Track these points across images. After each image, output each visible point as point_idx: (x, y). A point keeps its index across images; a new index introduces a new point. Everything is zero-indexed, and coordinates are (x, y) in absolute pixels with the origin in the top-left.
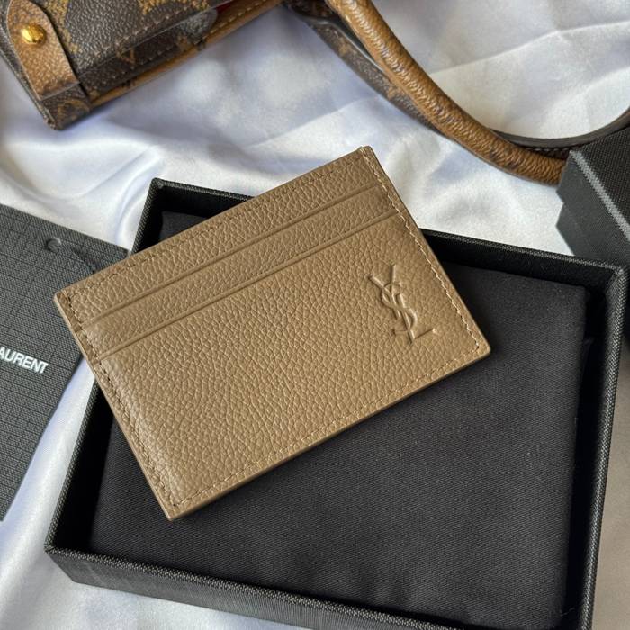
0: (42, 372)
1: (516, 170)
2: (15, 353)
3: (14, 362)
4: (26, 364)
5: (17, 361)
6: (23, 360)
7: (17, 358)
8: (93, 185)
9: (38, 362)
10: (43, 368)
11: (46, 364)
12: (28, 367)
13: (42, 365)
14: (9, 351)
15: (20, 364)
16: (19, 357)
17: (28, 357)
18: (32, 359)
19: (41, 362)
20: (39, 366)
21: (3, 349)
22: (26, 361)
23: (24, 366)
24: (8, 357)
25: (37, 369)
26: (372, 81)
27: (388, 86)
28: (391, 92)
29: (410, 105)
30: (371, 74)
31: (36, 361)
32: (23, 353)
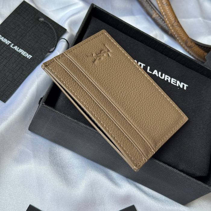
0: (29, 58)
1: (191, 49)
2: (20, 49)
3: (20, 52)
4: (24, 54)
5: (21, 52)
6: (23, 53)
8: (54, 9)
11: (31, 56)
12: (25, 55)
13: (30, 56)
14: (19, 48)
15: (22, 54)
16: (22, 51)
17: (25, 52)
18: (26, 53)
19: (30, 55)
20: (29, 56)
21: (16, 47)
22: (24, 53)
23: (23, 54)
24: (18, 50)
25: (28, 57)
26: (148, 11)
27: (154, 14)
28: (154, 16)
29: (160, 21)
30: (149, 8)
31: (28, 54)
32: (23, 50)
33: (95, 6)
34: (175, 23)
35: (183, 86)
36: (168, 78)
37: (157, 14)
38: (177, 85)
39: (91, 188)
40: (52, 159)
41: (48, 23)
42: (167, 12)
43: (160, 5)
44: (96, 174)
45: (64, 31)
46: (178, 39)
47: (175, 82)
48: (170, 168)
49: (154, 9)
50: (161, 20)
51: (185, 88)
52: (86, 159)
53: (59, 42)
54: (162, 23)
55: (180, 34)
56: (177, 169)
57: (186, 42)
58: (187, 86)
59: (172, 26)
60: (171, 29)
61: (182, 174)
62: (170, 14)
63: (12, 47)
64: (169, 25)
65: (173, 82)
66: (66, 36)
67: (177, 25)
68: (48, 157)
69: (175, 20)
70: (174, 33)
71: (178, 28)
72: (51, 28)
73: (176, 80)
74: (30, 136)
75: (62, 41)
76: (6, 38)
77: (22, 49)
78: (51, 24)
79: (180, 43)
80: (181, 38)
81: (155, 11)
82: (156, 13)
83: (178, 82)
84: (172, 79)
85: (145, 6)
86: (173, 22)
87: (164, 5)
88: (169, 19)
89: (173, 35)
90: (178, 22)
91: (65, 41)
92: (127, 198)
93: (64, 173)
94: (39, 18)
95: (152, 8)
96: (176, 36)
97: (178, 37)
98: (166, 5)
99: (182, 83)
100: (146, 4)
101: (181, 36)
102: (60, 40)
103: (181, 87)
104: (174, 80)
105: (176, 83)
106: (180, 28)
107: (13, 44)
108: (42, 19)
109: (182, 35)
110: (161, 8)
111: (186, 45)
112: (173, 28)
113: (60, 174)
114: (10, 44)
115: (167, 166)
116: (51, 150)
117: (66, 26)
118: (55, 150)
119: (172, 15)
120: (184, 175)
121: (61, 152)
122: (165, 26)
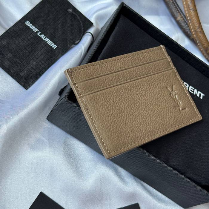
0: (54, 48)
2: (47, 38)
3: (46, 41)
4: (50, 44)
5: (47, 41)
6: (49, 42)
7: (47, 40)
9: (54, 44)
10: (55, 47)
11: (56, 47)
12: (50, 45)
13: (55, 46)
14: (45, 37)
15: (48, 43)
16: (48, 40)
17: (51, 42)
18: (52, 43)
19: (55, 45)
20: (54, 46)
21: (43, 35)
22: (50, 43)
23: (49, 44)
24: (45, 38)
26: (173, 13)
27: (178, 16)
28: (179, 18)
29: (183, 24)
30: (174, 10)
31: (53, 44)
32: (50, 39)
33: (125, 5)
34: (199, 29)
35: (200, 95)
36: (186, 85)
37: (182, 17)
38: (195, 94)
39: (100, 182)
40: (66, 150)
41: (76, 15)
42: (192, 17)
43: (186, 9)
44: (106, 170)
45: (90, 24)
46: (199, 44)
47: (193, 90)
48: (179, 174)
49: (179, 12)
50: (185, 23)
51: (201, 98)
52: (97, 154)
53: (84, 35)
54: (185, 27)
55: (201, 40)
56: (185, 176)
57: (207, 49)
58: (203, 96)
59: (196, 31)
60: (193, 34)
61: (189, 181)
62: (195, 20)
63: (39, 35)
64: (192, 30)
65: (191, 90)
66: (92, 30)
67: (200, 31)
68: (63, 148)
69: (199, 26)
70: (196, 39)
71: (200, 35)
72: (78, 21)
73: (193, 88)
74: (47, 125)
75: (87, 35)
76: (34, 26)
77: (48, 38)
78: (79, 16)
79: (200, 49)
80: (203, 45)
81: (180, 14)
82: (180, 16)
83: (196, 90)
84: (190, 87)
85: (171, 7)
86: (197, 28)
87: (191, 10)
88: (193, 24)
89: (195, 40)
90: (202, 29)
91: (91, 34)
92: (133, 195)
93: (76, 166)
94: (68, 8)
95: (178, 10)
96: (197, 42)
97: (199, 43)
98: (192, 10)
99: (199, 92)
100: (171, 6)
101: (202, 42)
102: (85, 33)
103: (198, 95)
104: (191, 88)
105: (193, 92)
106: (203, 35)
107: (40, 32)
108: (70, 10)
109: (204, 42)
110: (187, 12)
111: (206, 52)
112: (195, 34)
113: (72, 166)
114: (37, 32)
115: (176, 172)
116: (66, 141)
117: (93, 20)
118: (69, 142)
119: (196, 21)
120: (191, 182)
121: (75, 144)
122: (187, 30)
